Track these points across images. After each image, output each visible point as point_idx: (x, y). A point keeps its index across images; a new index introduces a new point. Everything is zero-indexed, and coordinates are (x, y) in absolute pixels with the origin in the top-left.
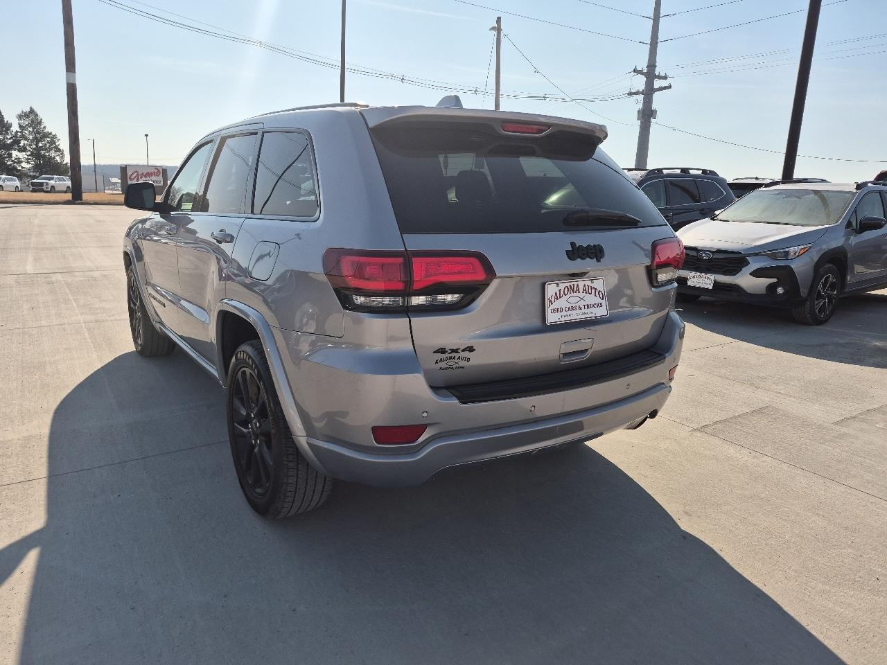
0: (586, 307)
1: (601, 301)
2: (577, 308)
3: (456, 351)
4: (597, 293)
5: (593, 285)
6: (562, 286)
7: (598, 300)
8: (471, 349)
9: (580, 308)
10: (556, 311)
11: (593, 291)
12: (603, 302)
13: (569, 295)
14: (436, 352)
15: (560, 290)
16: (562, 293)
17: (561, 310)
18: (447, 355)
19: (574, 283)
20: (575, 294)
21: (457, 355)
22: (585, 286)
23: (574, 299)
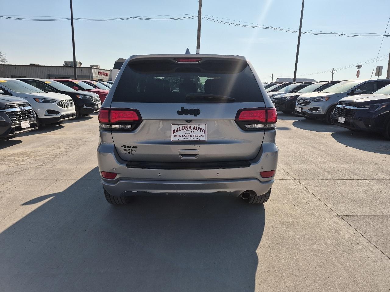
0: (195, 136)
1: (203, 134)
2: (190, 136)
3: (130, 147)
4: (202, 130)
5: (199, 127)
6: (181, 126)
7: (202, 133)
8: (136, 147)
9: (191, 136)
10: (176, 136)
11: (199, 129)
12: (204, 134)
13: (185, 130)
14: (122, 147)
15: (180, 128)
16: (181, 129)
17: (180, 136)
18: (126, 148)
19: (188, 125)
20: (188, 130)
21: (130, 149)
22: (194, 127)
23: (188, 132)
